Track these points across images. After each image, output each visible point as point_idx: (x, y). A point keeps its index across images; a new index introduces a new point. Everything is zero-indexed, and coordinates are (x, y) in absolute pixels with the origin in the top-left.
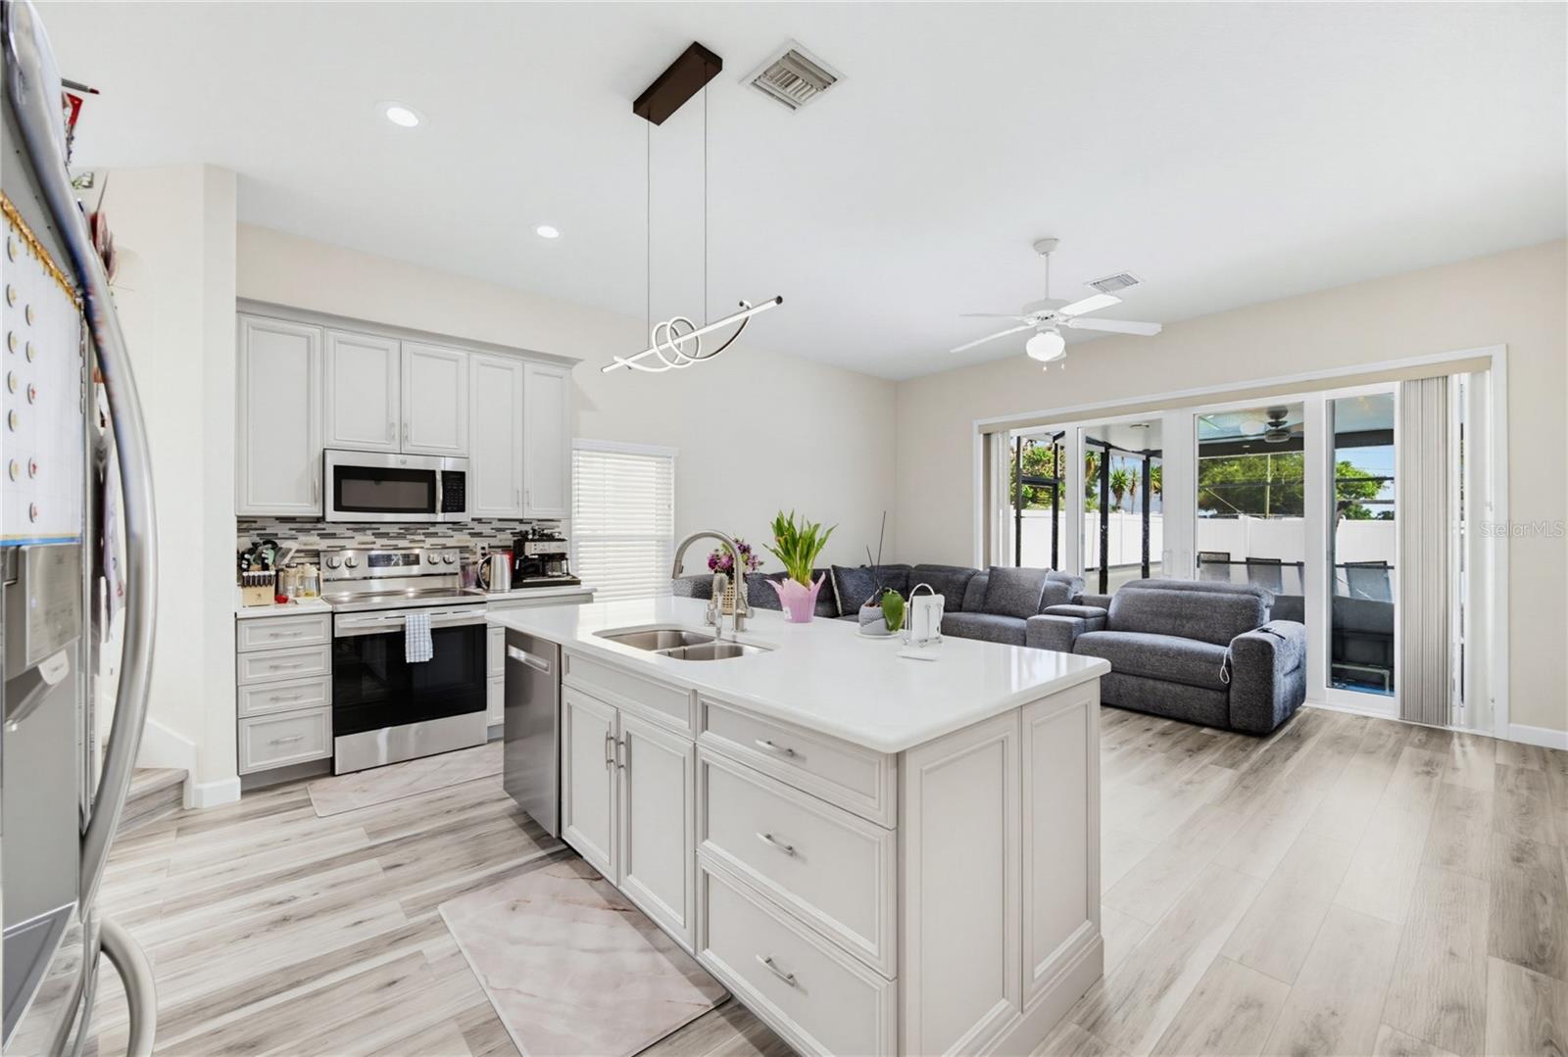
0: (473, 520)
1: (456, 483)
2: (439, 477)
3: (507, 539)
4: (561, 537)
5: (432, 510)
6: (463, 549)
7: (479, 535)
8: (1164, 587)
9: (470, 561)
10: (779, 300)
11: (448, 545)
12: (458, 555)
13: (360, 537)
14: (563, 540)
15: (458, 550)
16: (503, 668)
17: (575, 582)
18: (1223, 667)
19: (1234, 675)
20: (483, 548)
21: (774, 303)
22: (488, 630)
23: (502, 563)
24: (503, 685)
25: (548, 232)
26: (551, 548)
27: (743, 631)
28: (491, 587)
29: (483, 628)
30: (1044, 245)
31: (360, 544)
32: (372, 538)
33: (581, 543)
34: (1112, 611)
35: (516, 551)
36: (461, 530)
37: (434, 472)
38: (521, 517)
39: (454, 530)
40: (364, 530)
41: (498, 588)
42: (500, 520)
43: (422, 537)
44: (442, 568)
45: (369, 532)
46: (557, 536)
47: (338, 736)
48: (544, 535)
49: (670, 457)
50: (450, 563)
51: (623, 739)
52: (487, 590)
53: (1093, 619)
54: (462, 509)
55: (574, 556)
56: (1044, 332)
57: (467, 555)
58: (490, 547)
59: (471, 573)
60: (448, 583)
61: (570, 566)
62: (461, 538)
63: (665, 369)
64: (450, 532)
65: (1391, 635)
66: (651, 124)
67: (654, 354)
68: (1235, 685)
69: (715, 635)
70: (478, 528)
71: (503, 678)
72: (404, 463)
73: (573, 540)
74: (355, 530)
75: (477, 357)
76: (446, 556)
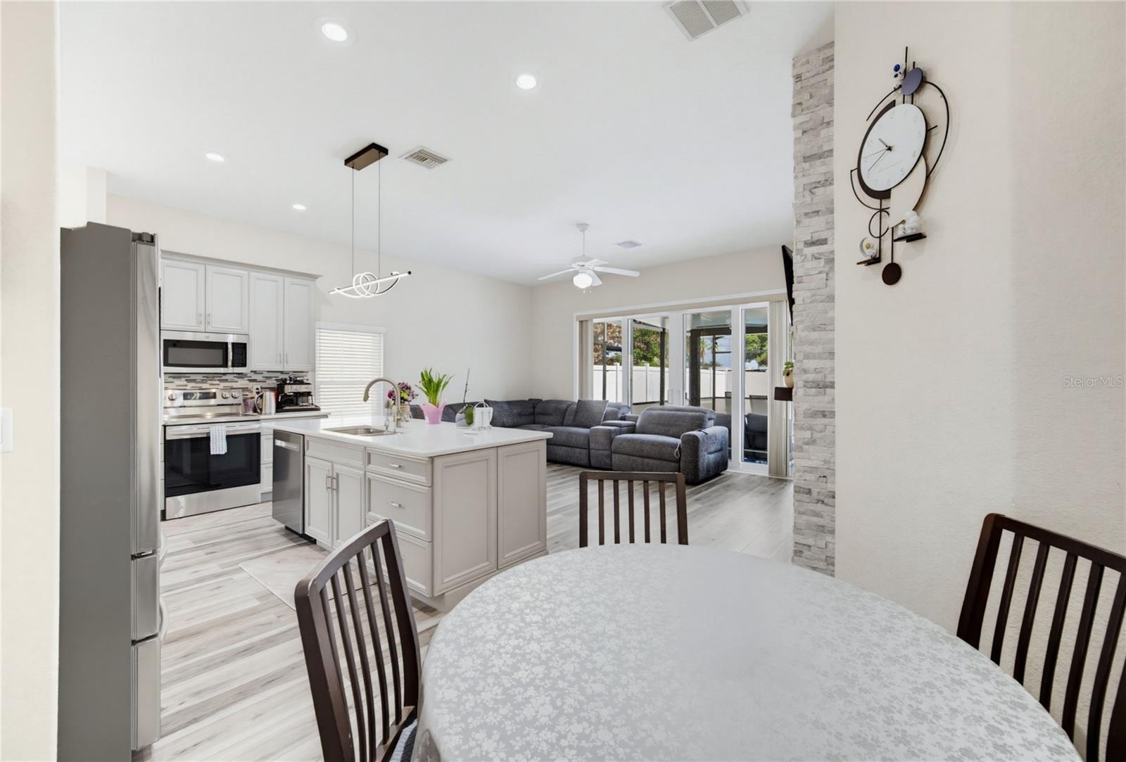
0: (252, 372)
1: (241, 350)
2: (230, 346)
3: (273, 383)
4: (308, 382)
5: (225, 365)
6: (244, 389)
7: (255, 381)
8: (672, 410)
9: (249, 396)
10: (410, 273)
11: (234, 387)
12: (242, 393)
13: (178, 382)
14: (309, 384)
15: (241, 390)
16: (272, 459)
17: (317, 409)
18: (677, 449)
19: (682, 453)
20: (257, 389)
21: (407, 274)
22: (262, 437)
23: (270, 398)
24: (272, 470)
25: (299, 207)
26: (302, 389)
27: (400, 427)
28: (263, 412)
29: (258, 435)
30: (583, 227)
31: (177, 386)
32: (185, 383)
33: (321, 386)
34: (638, 424)
35: (279, 390)
36: (243, 378)
37: (227, 344)
38: (282, 370)
39: (238, 378)
40: (180, 377)
41: (267, 412)
42: (268, 372)
43: (218, 382)
44: (231, 401)
45: (183, 379)
46: (305, 381)
47: (168, 497)
48: (297, 381)
49: (380, 333)
50: (236, 398)
51: (335, 476)
52: (261, 414)
53: (625, 428)
54: (244, 365)
55: (317, 394)
56: (582, 272)
57: (247, 393)
58: (262, 388)
59: (249, 404)
60: (234, 410)
61: (315, 400)
62: (242, 383)
63: (359, 297)
64: (236, 379)
65: (766, 433)
66: (355, 170)
67: (353, 289)
68: (682, 459)
69: (384, 428)
70: (254, 377)
71: (272, 465)
72: (207, 337)
73: (316, 384)
74: (174, 378)
75: (254, 274)
76: (234, 394)
